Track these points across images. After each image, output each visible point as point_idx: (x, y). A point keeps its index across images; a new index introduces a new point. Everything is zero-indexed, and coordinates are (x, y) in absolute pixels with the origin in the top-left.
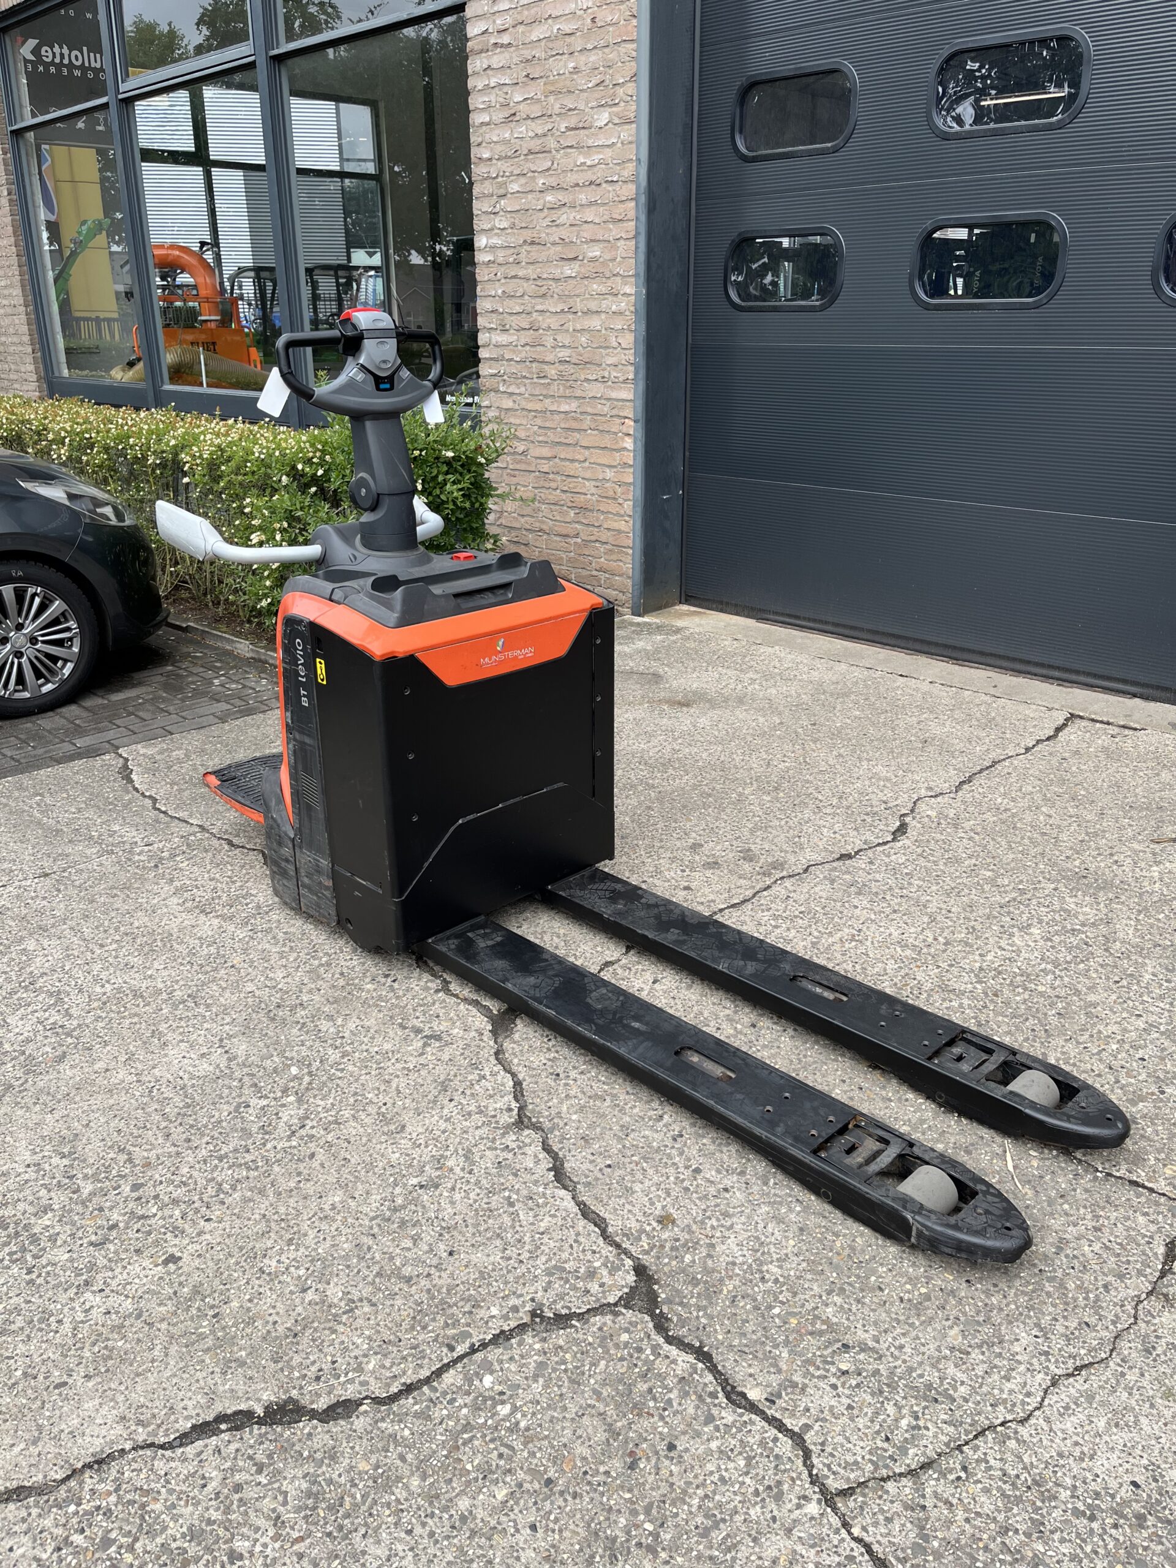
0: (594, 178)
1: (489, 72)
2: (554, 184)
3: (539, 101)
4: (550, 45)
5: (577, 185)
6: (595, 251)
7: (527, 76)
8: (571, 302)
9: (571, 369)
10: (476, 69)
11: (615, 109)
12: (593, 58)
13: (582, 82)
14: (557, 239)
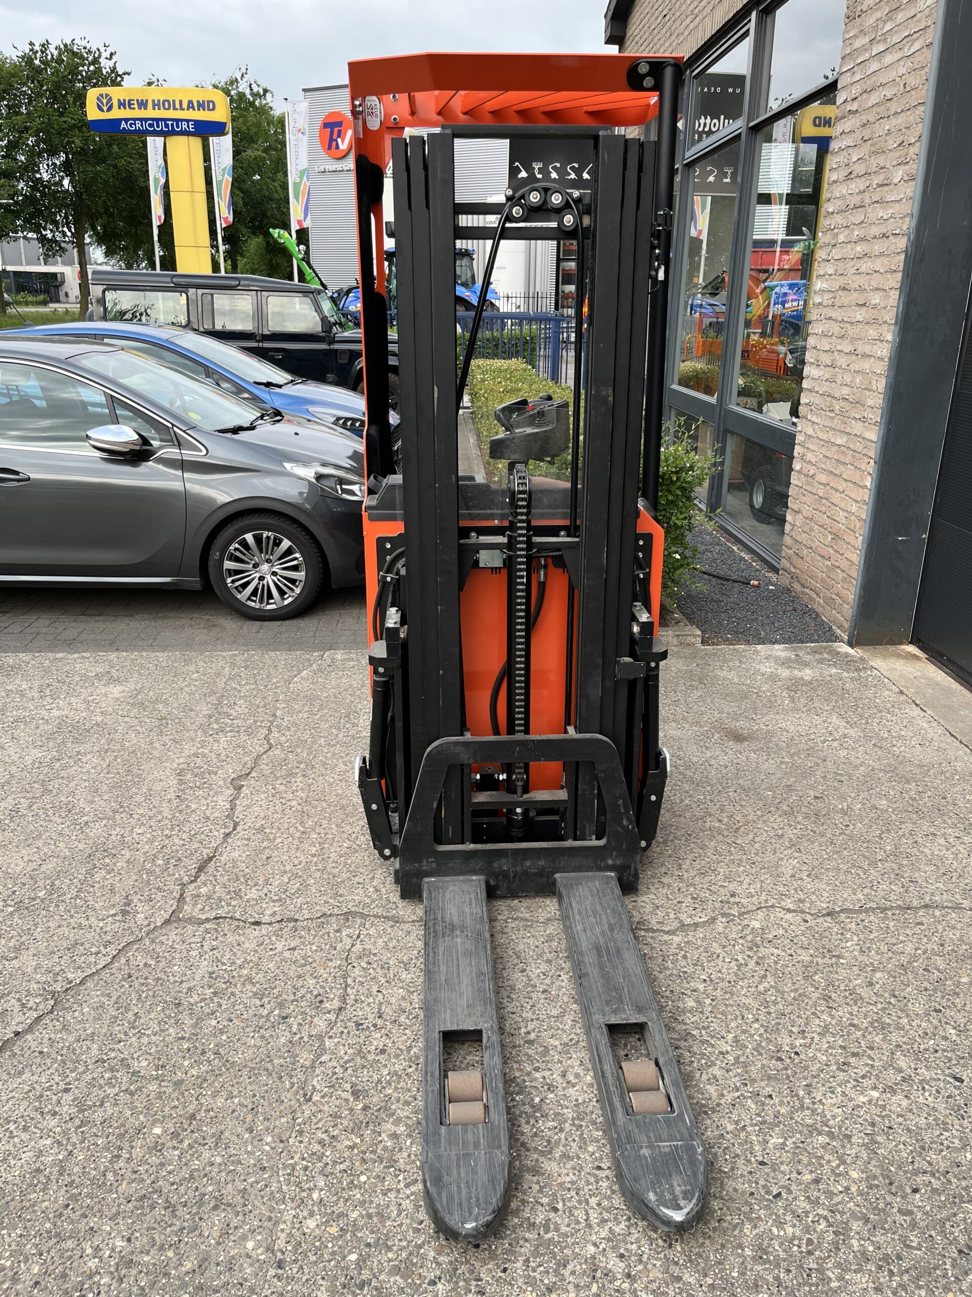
0: (886, 231)
1: (843, 136)
2: (864, 236)
3: (866, 160)
4: (878, 110)
6: (876, 299)
7: (862, 138)
8: (857, 345)
9: (847, 406)
11: (907, 167)
12: (900, 120)
13: (891, 143)
14: (858, 288)
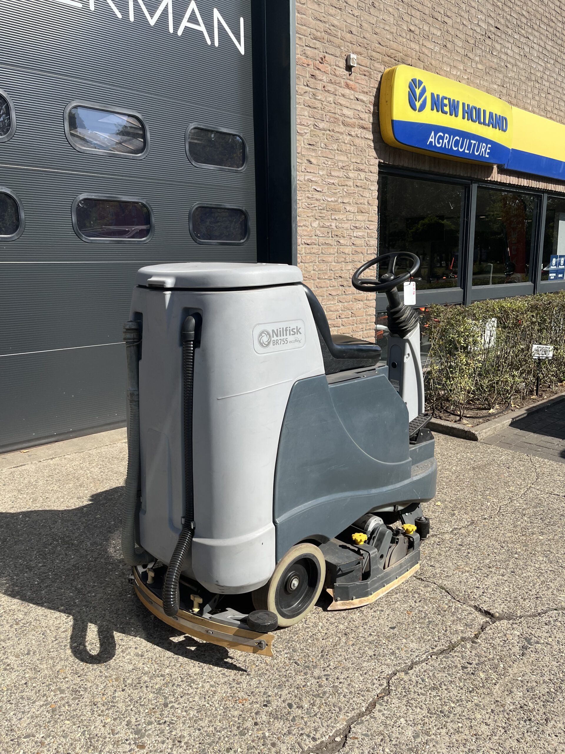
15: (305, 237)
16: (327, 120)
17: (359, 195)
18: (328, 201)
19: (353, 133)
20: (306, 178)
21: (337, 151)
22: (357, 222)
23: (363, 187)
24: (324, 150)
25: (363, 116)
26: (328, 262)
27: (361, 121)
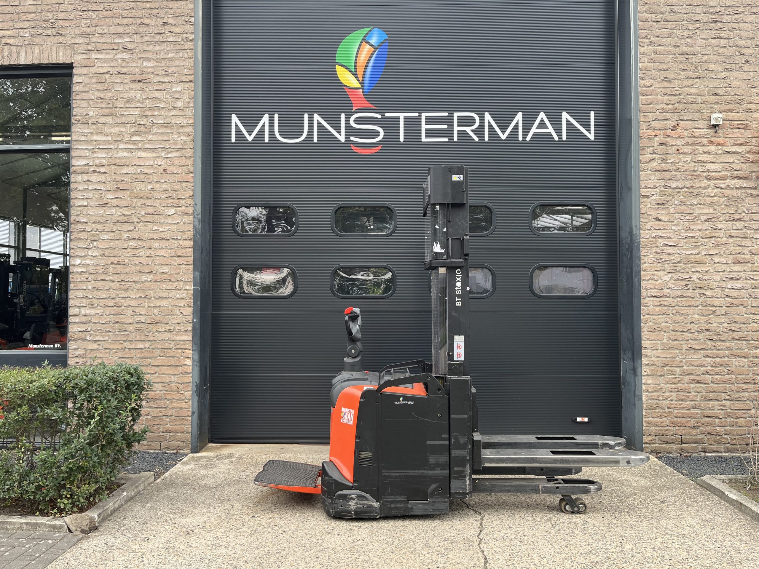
0: (164, 237)
1: (89, 183)
2: (137, 237)
3: (126, 199)
4: (135, 177)
5: (153, 239)
6: (165, 270)
7: (118, 188)
8: (147, 293)
9: (145, 326)
10: (78, 180)
11: (178, 208)
12: (164, 186)
13: (157, 195)
14: (137, 263)
15: (653, 291)
16: (684, 179)
17: (736, 245)
18: (686, 254)
19: (722, 186)
20: (654, 235)
21: (699, 206)
22: (733, 273)
23: (742, 236)
24: (679, 206)
25: (738, 167)
26: (688, 315)
27: (735, 172)
